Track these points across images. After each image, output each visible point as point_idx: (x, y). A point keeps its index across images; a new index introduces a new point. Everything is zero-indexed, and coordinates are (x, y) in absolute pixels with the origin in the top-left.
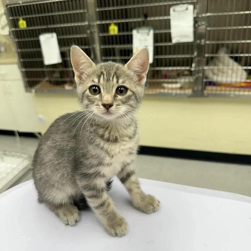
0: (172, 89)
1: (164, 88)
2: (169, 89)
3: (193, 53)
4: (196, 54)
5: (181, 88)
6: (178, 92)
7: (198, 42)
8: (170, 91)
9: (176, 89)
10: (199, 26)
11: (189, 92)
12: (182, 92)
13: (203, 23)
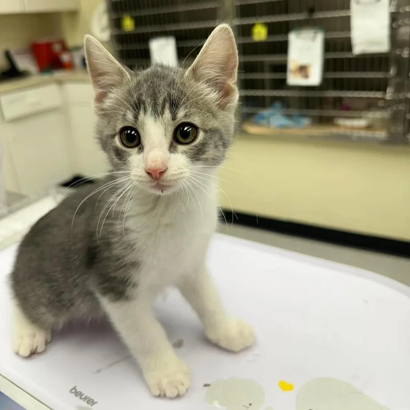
0: (353, 128)
1: (337, 126)
2: (346, 127)
3: (388, 70)
4: (392, 72)
5: (369, 127)
6: (363, 133)
7: (398, 52)
8: (348, 132)
9: (360, 128)
10: (399, 26)
11: (381, 134)
12: (369, 134)
13: (407, 23)
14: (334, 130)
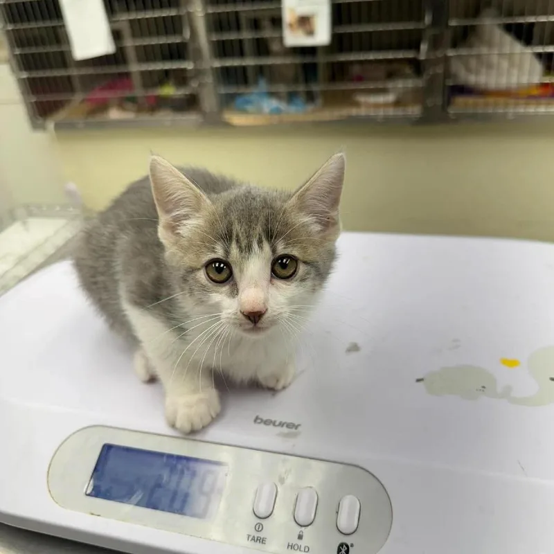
0: (377, 106)
1: (357, 104)
2: (368, 105)
3: (420, 18)
4: (428, 19)
5: (397, 103)
6: (391, 112)
8: (372, 112)
9: (386, 105)
11: (415, 111)
12: (399, 112)
14: (354, 111)
